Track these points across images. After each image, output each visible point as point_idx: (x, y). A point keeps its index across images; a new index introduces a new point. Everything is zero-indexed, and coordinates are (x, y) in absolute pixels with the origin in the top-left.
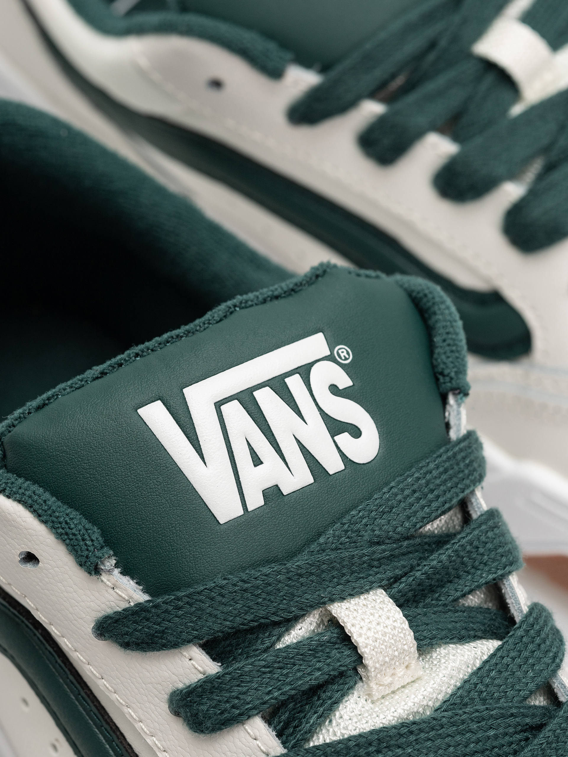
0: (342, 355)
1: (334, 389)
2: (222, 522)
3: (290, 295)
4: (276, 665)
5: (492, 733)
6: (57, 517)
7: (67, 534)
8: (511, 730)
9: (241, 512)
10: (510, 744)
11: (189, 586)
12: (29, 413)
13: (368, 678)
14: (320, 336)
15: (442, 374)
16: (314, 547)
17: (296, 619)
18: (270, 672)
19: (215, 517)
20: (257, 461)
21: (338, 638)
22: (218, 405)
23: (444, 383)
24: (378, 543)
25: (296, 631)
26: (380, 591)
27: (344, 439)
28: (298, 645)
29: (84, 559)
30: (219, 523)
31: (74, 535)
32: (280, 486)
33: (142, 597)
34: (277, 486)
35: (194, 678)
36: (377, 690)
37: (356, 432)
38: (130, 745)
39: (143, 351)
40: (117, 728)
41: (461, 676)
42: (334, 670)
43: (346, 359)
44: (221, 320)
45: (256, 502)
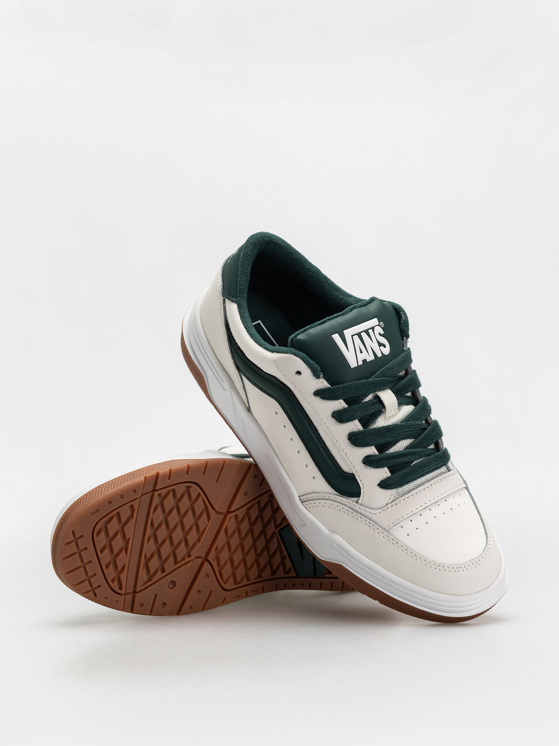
0: (382, 325)
1: (380, 334)
2: (352, 368)
3: (366, 306)
4: (363, 407)
5: (415, 429)
6: (310, 363)
7: (312, 367)
8: (419, 429)
9: (357, 365)
10: (419, 432)
11: (343, 384)
12: (299, 334)
13: (385, 412)
14: (376, 319)
15: (403, 331)
16: (374, 376)
18: (361, 408)
19: (350, 366)
20: (361, 352)
21: (378, 401)
22: (352, 336)
23: (404, 334)
24: (390, 377)
25: (367, 398)
26: (389, 389)
27: (382, 347)
28: (369, 401)
29: (316, 375)
31: (314, 368)
33: (329, 386)
34: (366, 359)
35: (341, 408)
36: (387, 415)
37: (385, 346)
38: (315, 426)
39: (330, 319)
40: (311, 421)
41: (405, 415)
42: (377, 409)
43: (383, 326)
44: (350, 312)
45: (360, 363)
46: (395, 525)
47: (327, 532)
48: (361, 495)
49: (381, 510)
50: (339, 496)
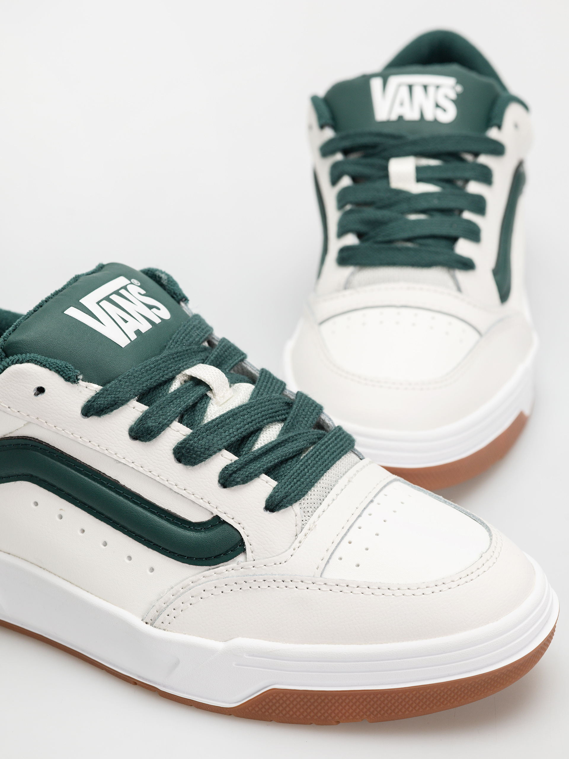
0: (135, 282)
1: (140, 294)
2: (123, 347)
7: (58, 369)
9: (130, 342)
12: (10, 334)
13: (214, 395)
15: (174, 294)
16: (165, 350)
17: (173, 378)
19: (119, 345)
20: (126, 322)
22: (98, 303)
25: (174, 386)
27: (154, 310)
28: (178, 390)
29: (70, 378)
30: (122, 347)
31: (61, 368)
32: (139, 329)
33: (100, 388)
34: (138, 329)
36: (219, 398)
37: (158, 308)
42: (199, 394)
45: (133, 337)
46: (328, 562)
47: (219, 645)
48: (246, 544)
49: (292, 549)
50: (210, 569)
